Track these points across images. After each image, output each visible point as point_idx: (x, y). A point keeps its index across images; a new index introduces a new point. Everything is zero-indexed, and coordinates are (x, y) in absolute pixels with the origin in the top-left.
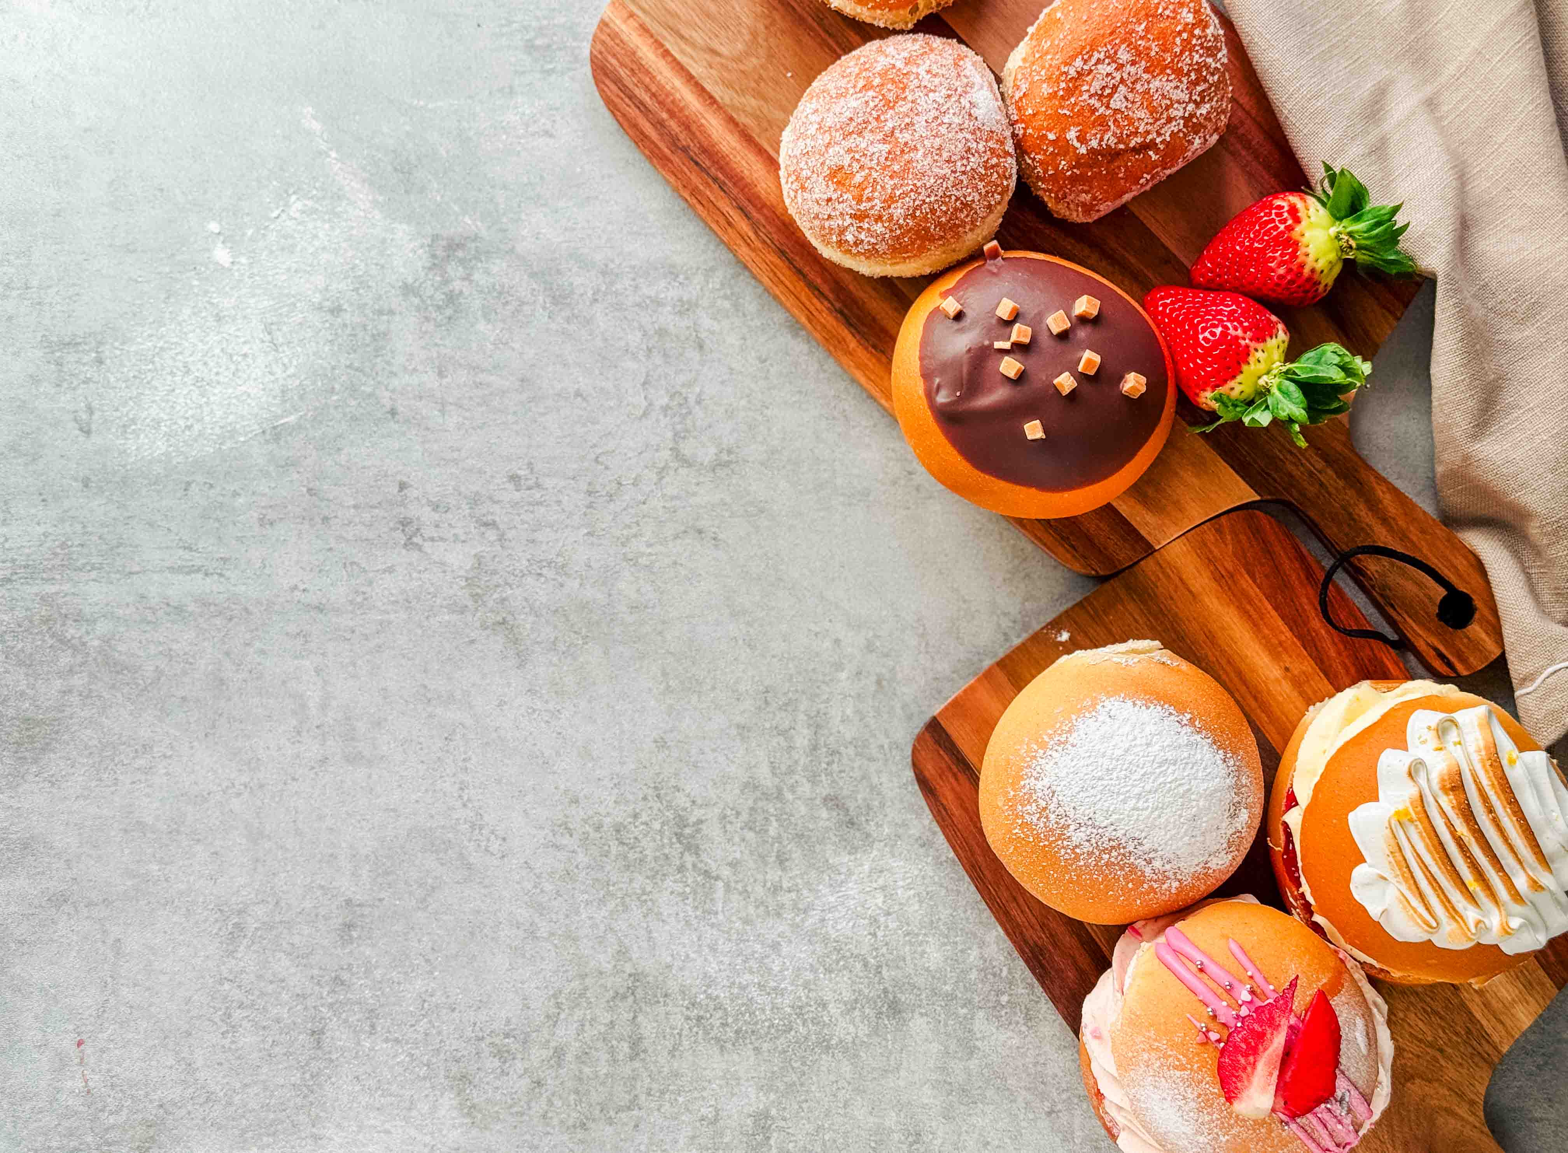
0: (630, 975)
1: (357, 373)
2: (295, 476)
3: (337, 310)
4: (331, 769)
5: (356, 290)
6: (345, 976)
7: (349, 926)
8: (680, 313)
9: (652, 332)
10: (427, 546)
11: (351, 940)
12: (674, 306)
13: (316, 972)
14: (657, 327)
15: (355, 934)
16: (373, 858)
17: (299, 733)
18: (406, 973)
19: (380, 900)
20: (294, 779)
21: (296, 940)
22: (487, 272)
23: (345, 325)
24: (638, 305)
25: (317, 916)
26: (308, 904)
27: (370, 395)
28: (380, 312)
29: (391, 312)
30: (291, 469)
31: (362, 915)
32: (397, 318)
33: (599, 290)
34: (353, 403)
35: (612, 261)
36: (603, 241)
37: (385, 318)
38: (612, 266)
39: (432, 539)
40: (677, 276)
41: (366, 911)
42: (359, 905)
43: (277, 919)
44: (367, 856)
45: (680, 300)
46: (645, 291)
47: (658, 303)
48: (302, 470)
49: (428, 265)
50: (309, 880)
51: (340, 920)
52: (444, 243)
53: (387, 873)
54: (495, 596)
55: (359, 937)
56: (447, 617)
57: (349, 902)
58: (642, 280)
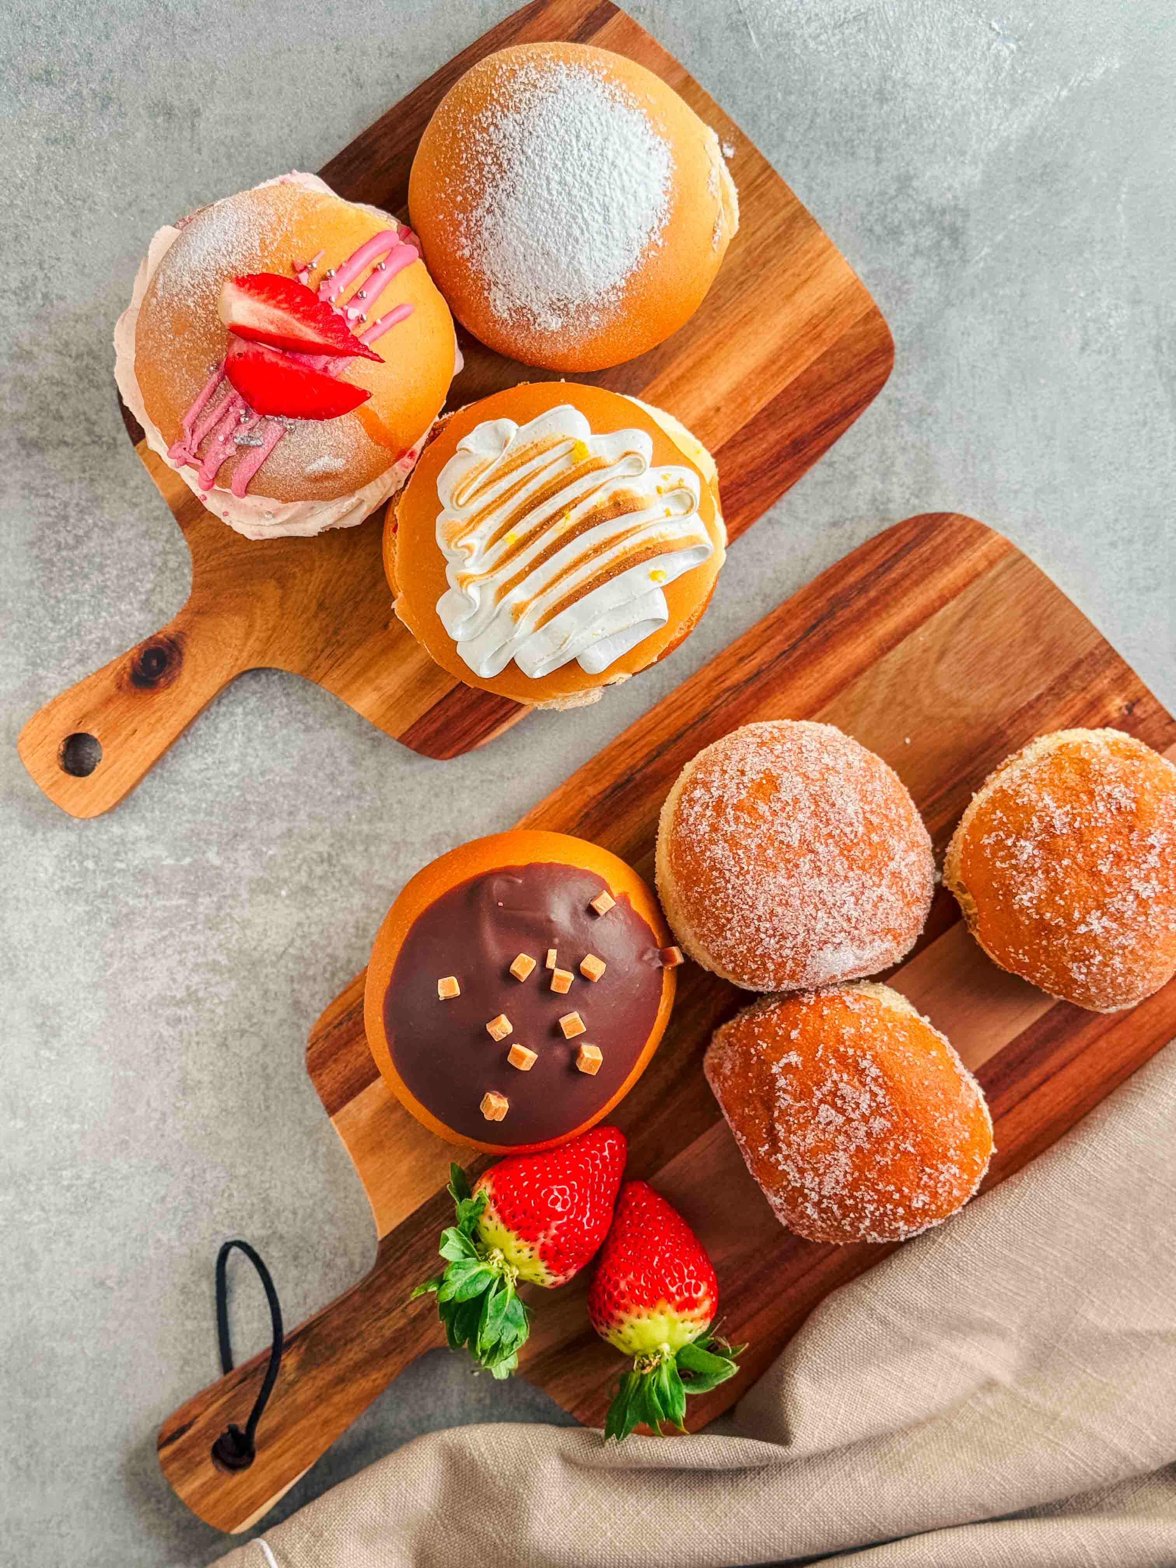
0: (115, 439)
1: (808, 122)
2: (688, 50)
3: (882, 97)
4: (349, 93)
5: (905, 120)
6: (113, 109)
7: (169, 113)
8: (874, 500)
9: (852, 467)
11: (153, 116)
12: (882, 493)
13: (117, 75)
14: (858, 473)
15: (160, 120)
16: (249, 140)
17: (392, 54)
18: (115, 179)
19: (199, 151)
20: (337, 49)
21: (153, 53)
22: (924, 274)
23: (864, 108)
24: (883, 452)
25: (181, 76)
26: (194, 65)
27: (782, 138)
28: (879, 149)
29: (878, 161)
30: (697, 45)
31: (181, 129)
32: (872, 169)
33: (900, 405)
35: (935, 422)
36: (958, 410)
37: (873, 155)
38: (930, 420)
40: (917, 497)
41: (187, 134)
42: (193, 125)
43: (178, 31)
44: (249, 135)
45: (889, 500)
46: (900, 460)
47: (886, 475)
48: (696, 56)
49: (934, 204)
50: (222, 67)
51: (176, 103)
52: (959, 224)
53: (229, 157)
55: (156, 125)
57: (196, 113)
58: (912, 456)
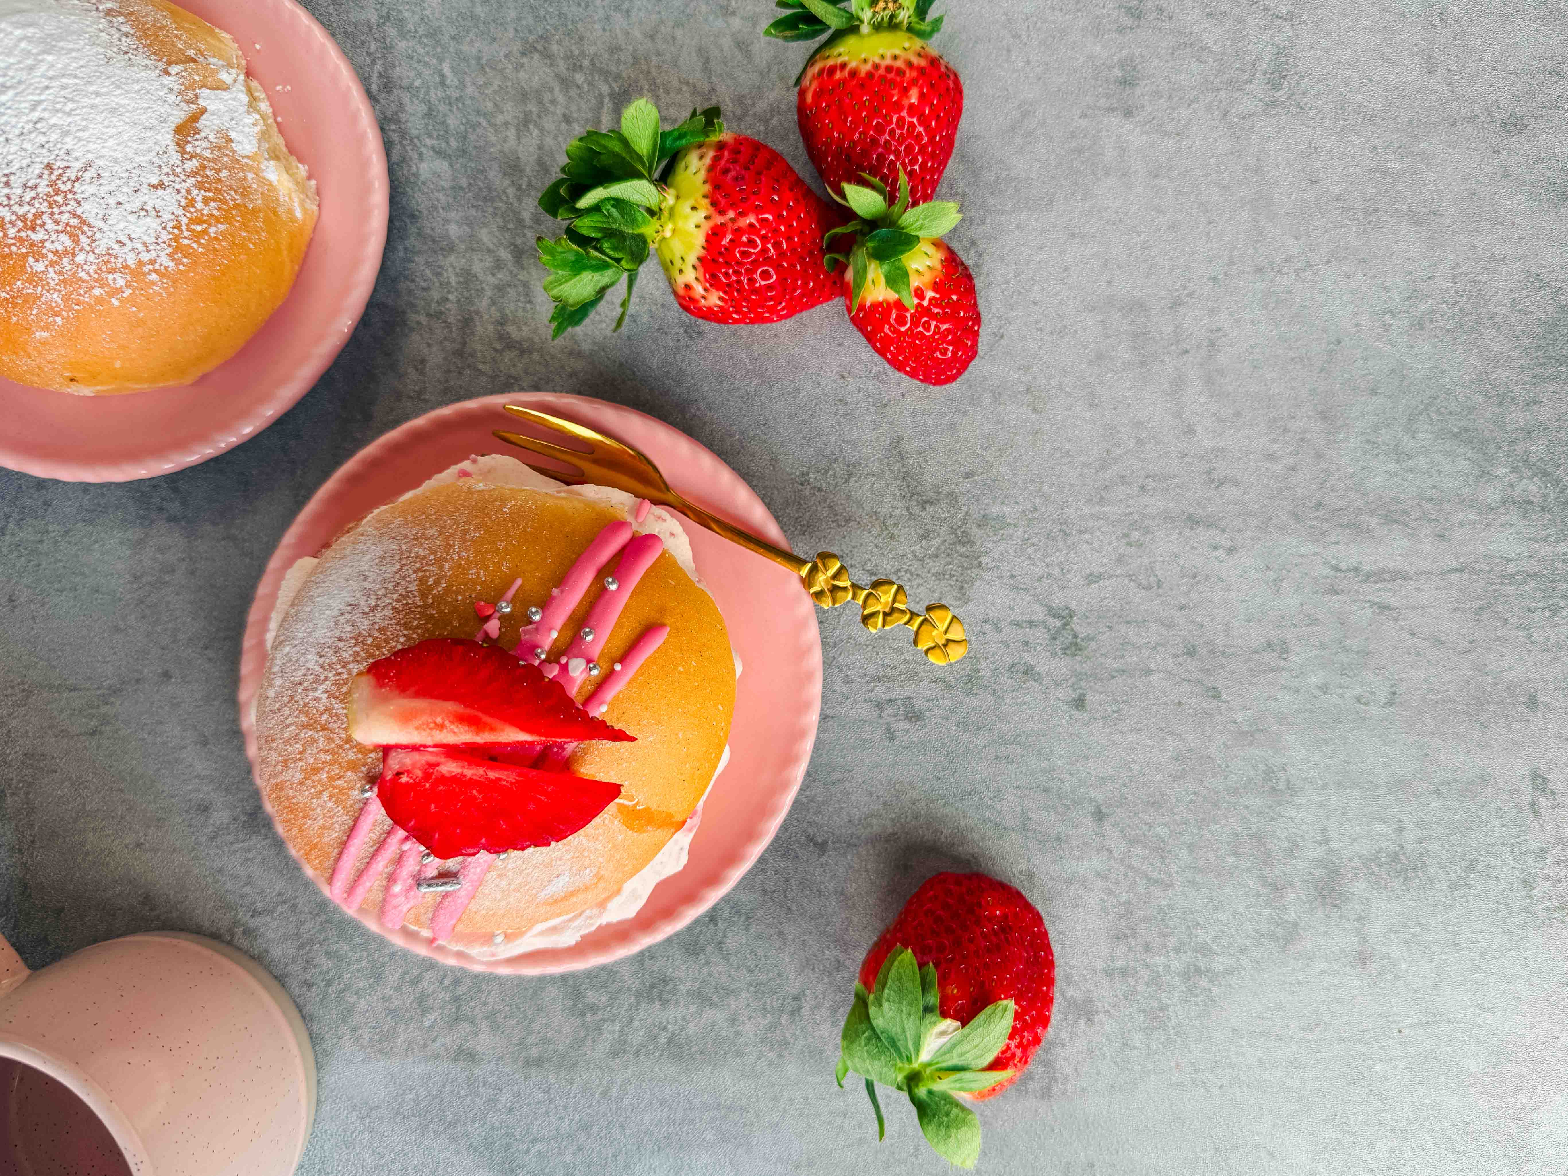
10: (1039, 614)
15: (1117, 72)
17: (1212, 344)
19: (1084, 116)
20: (1215, 279)
25: (1170, 97)
26: (1184, 112)
31: (1108, 96)
34: (1160, 830)
39: (1032, 624)
41: (1103, 102)
42: (1113, 110)
54: (936, 542)
56: (1007, 510)
57: (1128, 113)
